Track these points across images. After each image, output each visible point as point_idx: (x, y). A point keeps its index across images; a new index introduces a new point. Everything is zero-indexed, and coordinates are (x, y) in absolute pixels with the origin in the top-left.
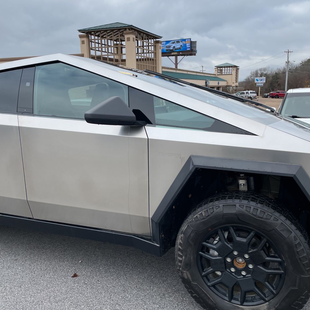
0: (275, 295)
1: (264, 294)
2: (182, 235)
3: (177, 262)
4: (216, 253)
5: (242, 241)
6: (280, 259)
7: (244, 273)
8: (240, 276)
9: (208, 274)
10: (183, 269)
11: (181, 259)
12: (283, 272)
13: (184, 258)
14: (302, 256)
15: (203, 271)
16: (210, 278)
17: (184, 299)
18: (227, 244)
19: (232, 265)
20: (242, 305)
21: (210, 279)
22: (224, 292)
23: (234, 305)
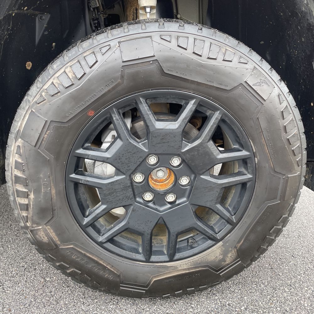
0: (234, 225)
1: (212, 228)
2: (20, 142)
3: (16, 212)
4: (110, 169)
5: (167, 128)
6: (248, 150)
7: (171, 198)
8: (165, 205)
9: (96, 219)
10: (33, 222)
11: (24, 201)
12: (250, 176)
13: (32, 196)
14: (290, 136)
15: (84, 215)
16: (102, 226)
17: (47, 279)
18: (135, 144)
19: (146, 187)
20: (171, 260)
21: (100, 228)
22: (134, 245)
23: (157, 264)
